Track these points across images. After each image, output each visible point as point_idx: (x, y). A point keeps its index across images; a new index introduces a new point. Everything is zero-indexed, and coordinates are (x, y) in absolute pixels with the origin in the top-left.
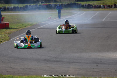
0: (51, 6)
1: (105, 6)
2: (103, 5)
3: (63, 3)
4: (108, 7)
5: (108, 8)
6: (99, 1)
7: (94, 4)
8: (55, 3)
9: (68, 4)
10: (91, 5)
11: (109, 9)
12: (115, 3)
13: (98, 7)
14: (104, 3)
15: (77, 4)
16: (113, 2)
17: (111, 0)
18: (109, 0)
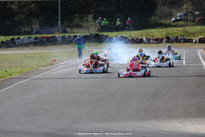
0: (56, 39)
1: (150, 39)
2: (147, 38)
3: (76, 34)
5: (155, 43)
6: (140, 31)
7: (130, 36)
8: (63, 35)
9: (85, 37)
10: (126, 38)
11: (157, 45)
12: (168, 34)
13: (138, 41)
14: (148, 35)
15: (101, 35)
16: (163, 33)
17: (160, 30)
18: (157, 30)
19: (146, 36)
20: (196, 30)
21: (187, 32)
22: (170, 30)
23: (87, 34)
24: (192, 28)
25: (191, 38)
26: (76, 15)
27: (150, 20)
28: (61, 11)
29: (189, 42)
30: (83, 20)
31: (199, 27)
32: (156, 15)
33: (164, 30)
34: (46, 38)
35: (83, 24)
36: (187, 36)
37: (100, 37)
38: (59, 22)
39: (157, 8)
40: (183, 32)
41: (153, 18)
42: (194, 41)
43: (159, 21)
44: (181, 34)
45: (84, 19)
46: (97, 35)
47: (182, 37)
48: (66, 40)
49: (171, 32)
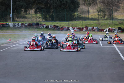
0: (9, 25)
2: (72, 27)
3: (23, 23)
4: (78, 30)
6: (67, 22)
7: (61, 26)
8: (14, 23)
9: (29, 25)
10: (57, 27)
11: (79, 32)
13: (66, 29)
14: (73, 25)
15: (40, 24)
16: (84, 24)
17: (82, 22)
18: (79, 22)
19: (72, 26)
20: (106, 23)
21: (100, 24)
22: (88, 22)
23: (30, 23)
24: (103, 21)
25: (102, 28)
26: (23, 9)
27: (74, 15)
28: (13, 6)
29: (101, 31)
30: (27, 14)
31: (108, 21)
32: (78, 11)
33: (84, 22)
34: (2, 24)
35: (27, 16)
36: (100, 27)
37: (40, 25)
38: (11, 14)
39: (79, 7)
40: (97, 24)
41: (76, 14)
42: (105, 30)
43: (80, 15)
44: (96, 25)
45: (28, 12)
46: (38, 24)
47: (96, 28)
48: (16, 26)
49: (89, 23)
